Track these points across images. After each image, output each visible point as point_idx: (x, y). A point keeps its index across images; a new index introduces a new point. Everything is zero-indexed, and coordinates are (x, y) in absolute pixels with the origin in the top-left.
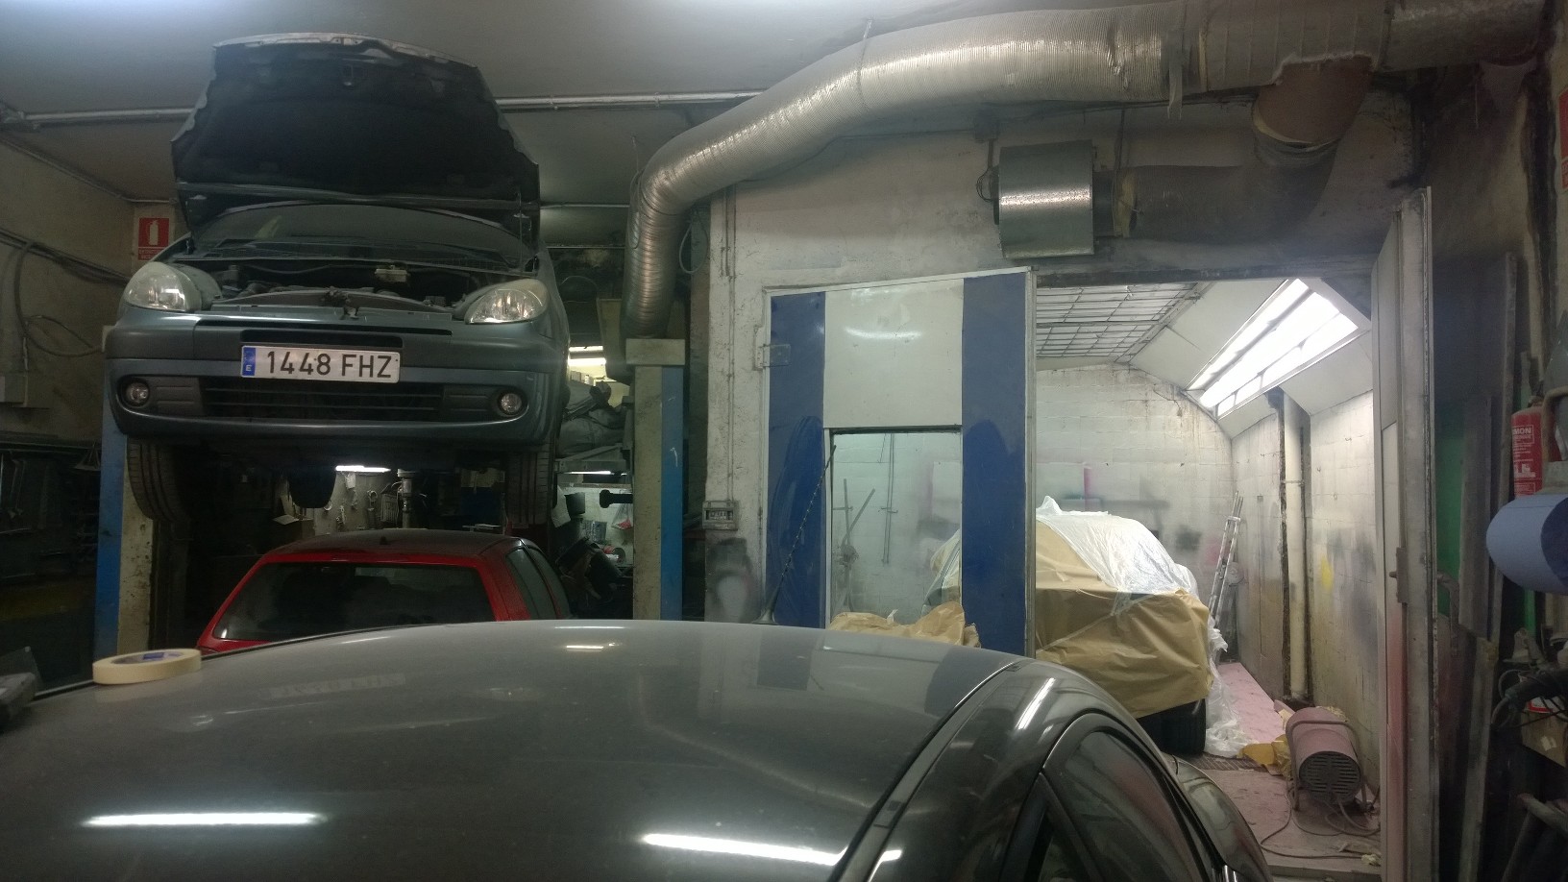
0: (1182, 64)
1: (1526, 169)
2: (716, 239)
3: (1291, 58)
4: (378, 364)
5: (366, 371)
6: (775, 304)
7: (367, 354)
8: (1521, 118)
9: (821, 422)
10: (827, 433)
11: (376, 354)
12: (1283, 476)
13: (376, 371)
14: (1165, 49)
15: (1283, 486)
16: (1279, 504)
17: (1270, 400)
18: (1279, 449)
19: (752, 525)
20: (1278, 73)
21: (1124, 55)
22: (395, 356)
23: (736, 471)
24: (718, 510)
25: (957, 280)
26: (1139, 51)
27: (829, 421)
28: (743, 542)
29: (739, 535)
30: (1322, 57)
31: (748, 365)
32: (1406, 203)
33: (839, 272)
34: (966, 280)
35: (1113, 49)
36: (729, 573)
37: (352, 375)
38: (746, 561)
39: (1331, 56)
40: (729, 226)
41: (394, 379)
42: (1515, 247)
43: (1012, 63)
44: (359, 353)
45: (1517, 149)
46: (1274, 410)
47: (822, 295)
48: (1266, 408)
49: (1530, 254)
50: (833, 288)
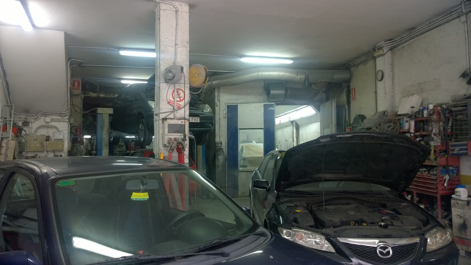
0: (307, 79)
1: (346, 96)
2: (216, 94)
3: (321, 80)
4: (197, 119)
5: (195, 120)
6: (228, 106)
7: (195, 118)
8: (346, 89)
9: (238, 127)
10: (238, 129)
11: (196, 118)
12: (293, 136)
13: (196, 121)
14: (305, 77)
15: (293, 138)
16: (292, 141)
17: (291, 122)
18: (292, 131)
19: (224, 146)
20: (319, 82)
21: (299, 77)
22: (199, 118)
23: (221, 136)
24: (219, 143)
25: (263, 104)
26: (302, 76)
27: (239, 127)
28: (222, 149)
29: (222, 147)
30: (324, 80)
31: (223, 117)
32: (333, 100)
33: (239, 101)
34: (264, 104)
35: (298, 76)
36: (220, 154)
37: (193, 121)
38: (223, 152)
39: (325, 80)
40: (219, 92)
41: (199, 122)
42: (344, 106)
43: (283, 76)
44: (194, 118)
45: (345, 93)
46: (291, 124)
47: (237, 105)
48: (290, 124)
49: (347, 107)
50: (239, 104)
